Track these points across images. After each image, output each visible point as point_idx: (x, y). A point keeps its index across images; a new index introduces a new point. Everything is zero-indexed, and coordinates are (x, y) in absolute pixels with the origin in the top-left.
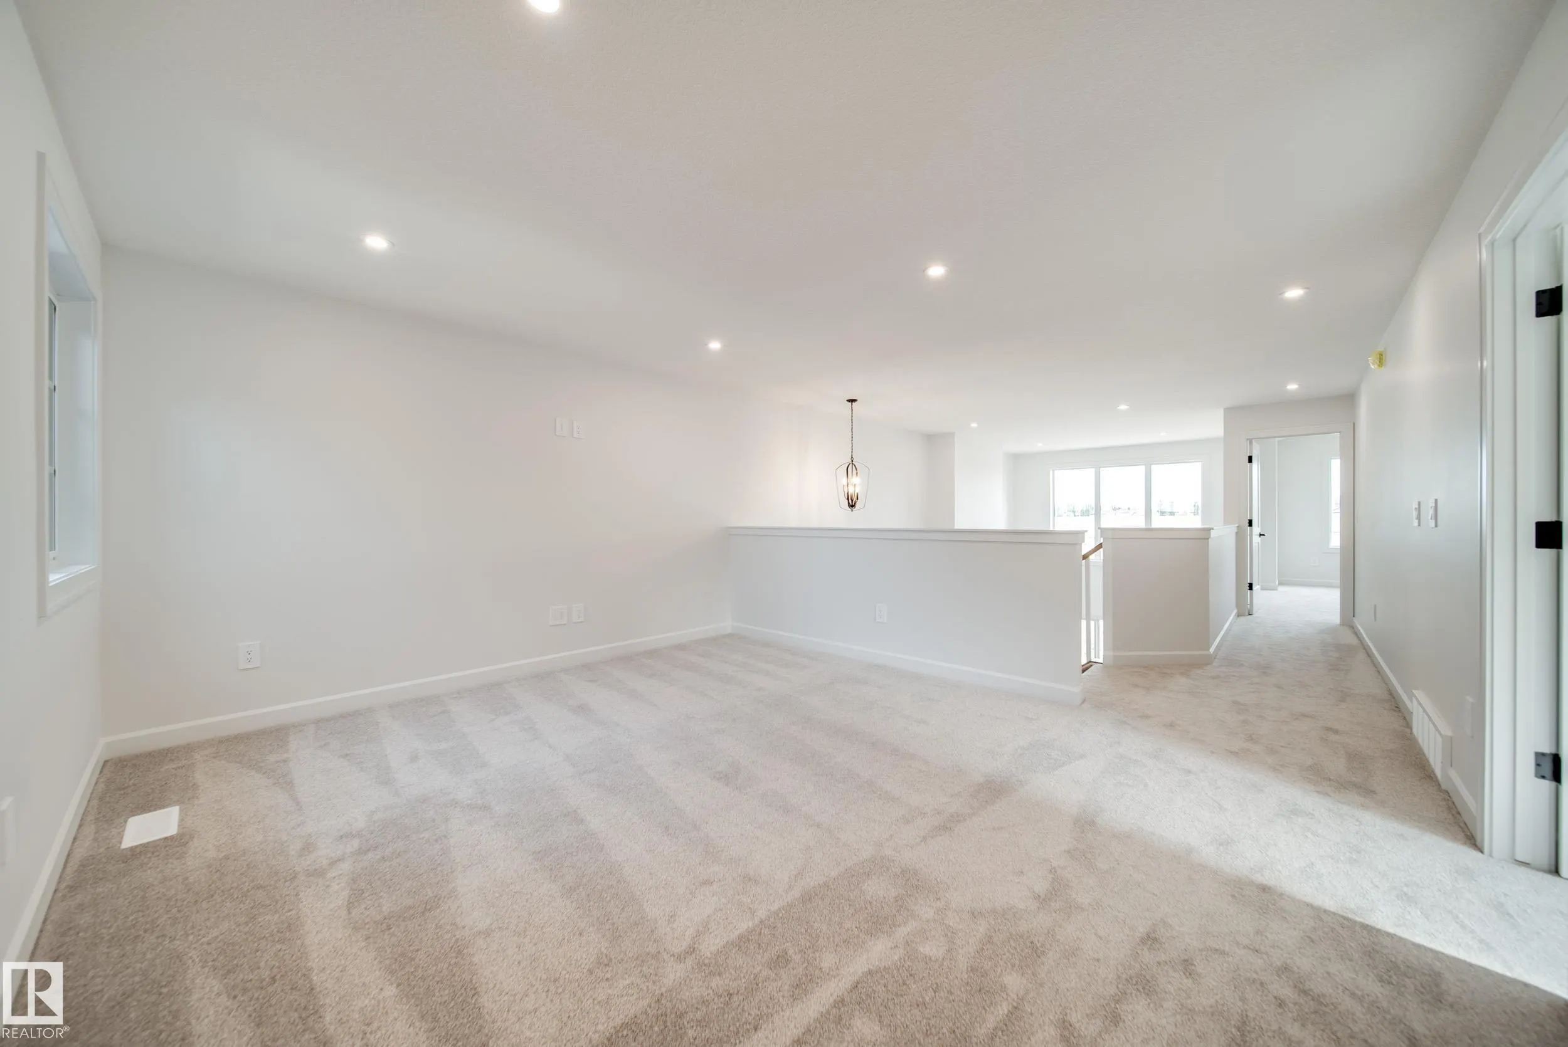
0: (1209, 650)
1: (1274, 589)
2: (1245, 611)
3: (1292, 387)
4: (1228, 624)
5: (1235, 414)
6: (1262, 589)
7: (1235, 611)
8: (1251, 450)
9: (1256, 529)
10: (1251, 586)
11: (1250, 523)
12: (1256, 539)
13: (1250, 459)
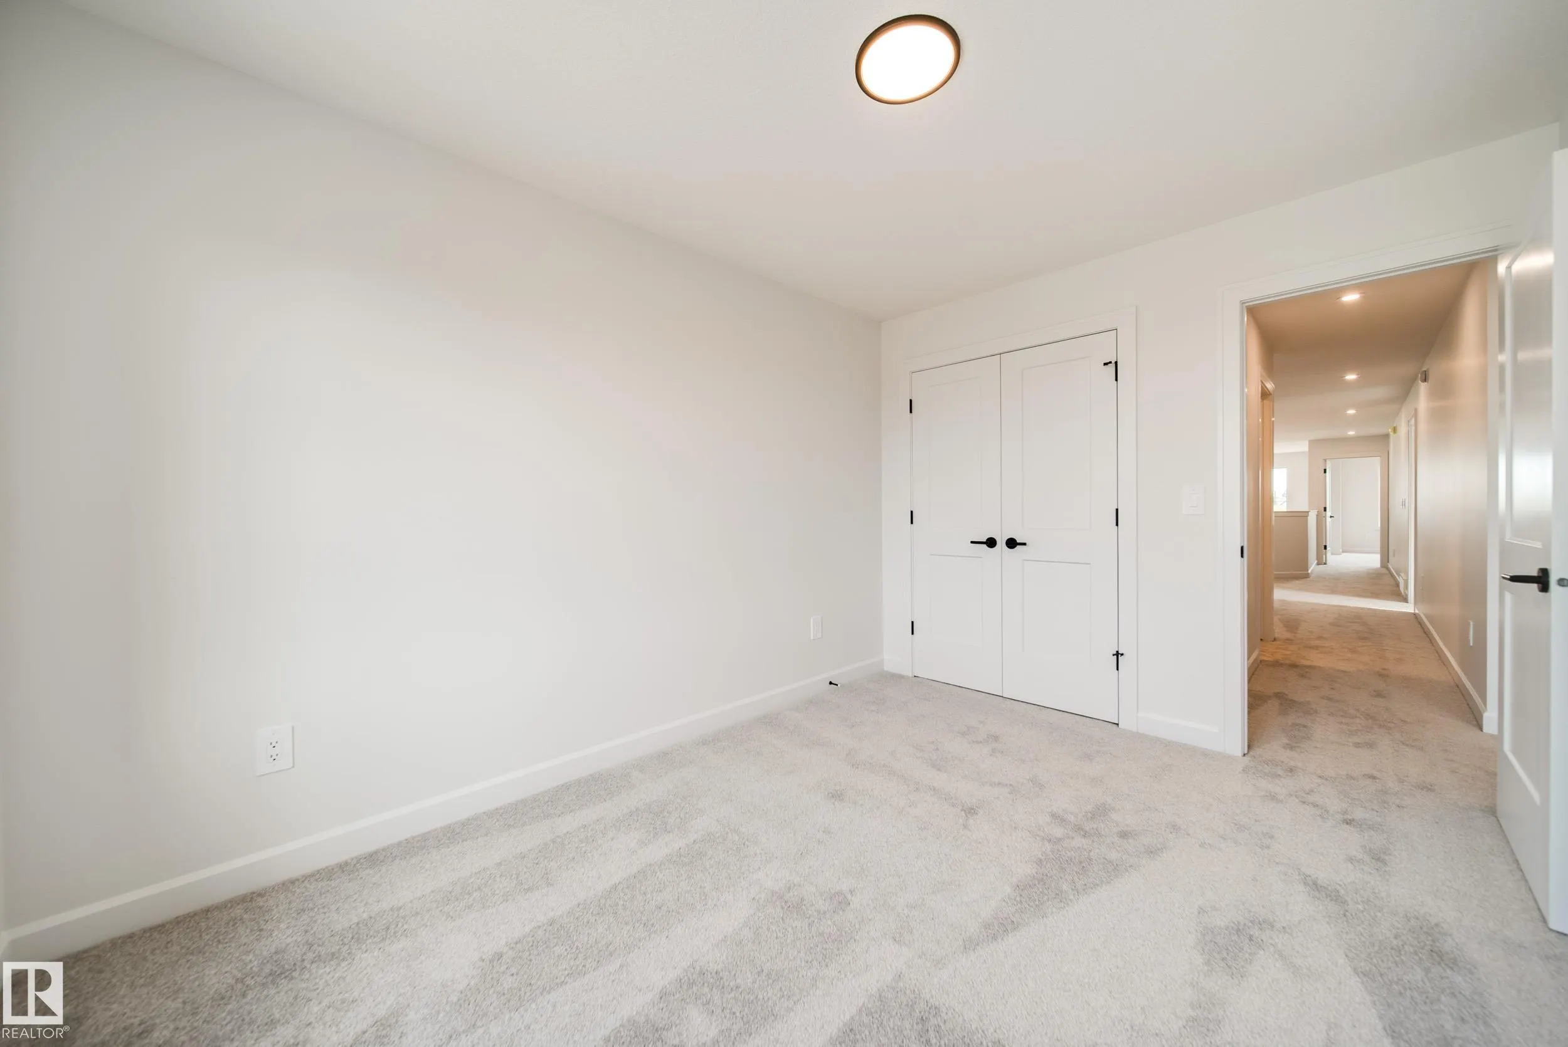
0: (1308, 570)
1: (1341, 554)
2: (1321, 562)
3: (1351, 433)
4: (1313, 567)
5: (1314, 443)
6: (1332, 554)
7: (1316, 562)
8: (1326, 466)
9: (1329, 513)
10: (1325, 547)
11: (1325, 509)
12: (1329, 520)
13: (1325, 471)
